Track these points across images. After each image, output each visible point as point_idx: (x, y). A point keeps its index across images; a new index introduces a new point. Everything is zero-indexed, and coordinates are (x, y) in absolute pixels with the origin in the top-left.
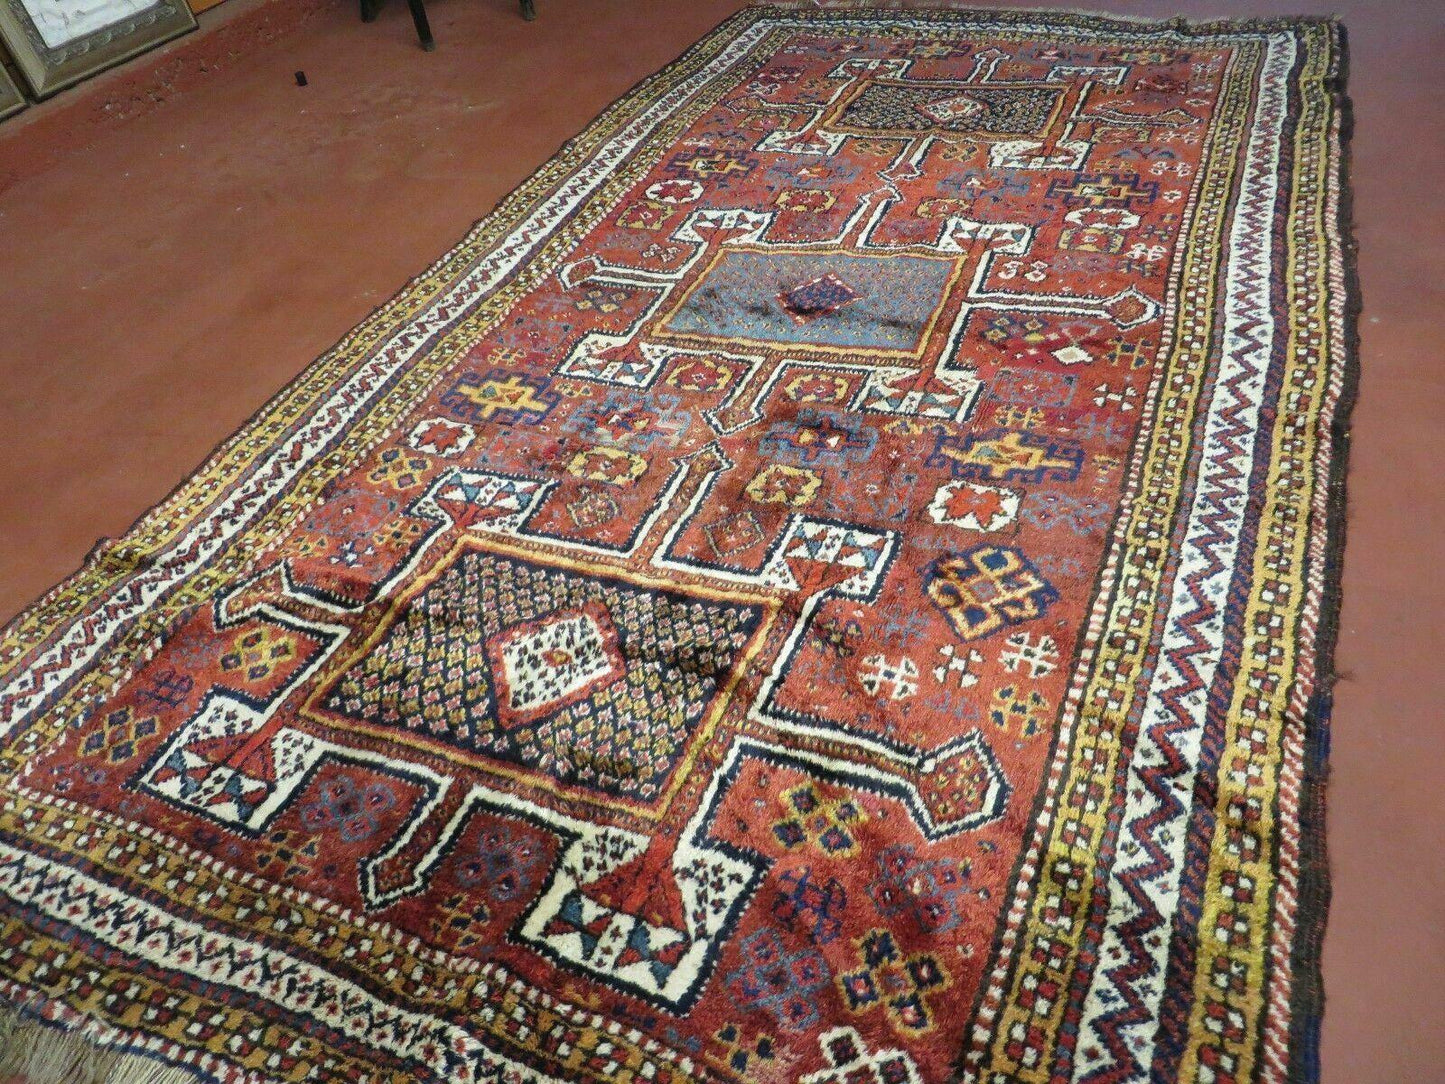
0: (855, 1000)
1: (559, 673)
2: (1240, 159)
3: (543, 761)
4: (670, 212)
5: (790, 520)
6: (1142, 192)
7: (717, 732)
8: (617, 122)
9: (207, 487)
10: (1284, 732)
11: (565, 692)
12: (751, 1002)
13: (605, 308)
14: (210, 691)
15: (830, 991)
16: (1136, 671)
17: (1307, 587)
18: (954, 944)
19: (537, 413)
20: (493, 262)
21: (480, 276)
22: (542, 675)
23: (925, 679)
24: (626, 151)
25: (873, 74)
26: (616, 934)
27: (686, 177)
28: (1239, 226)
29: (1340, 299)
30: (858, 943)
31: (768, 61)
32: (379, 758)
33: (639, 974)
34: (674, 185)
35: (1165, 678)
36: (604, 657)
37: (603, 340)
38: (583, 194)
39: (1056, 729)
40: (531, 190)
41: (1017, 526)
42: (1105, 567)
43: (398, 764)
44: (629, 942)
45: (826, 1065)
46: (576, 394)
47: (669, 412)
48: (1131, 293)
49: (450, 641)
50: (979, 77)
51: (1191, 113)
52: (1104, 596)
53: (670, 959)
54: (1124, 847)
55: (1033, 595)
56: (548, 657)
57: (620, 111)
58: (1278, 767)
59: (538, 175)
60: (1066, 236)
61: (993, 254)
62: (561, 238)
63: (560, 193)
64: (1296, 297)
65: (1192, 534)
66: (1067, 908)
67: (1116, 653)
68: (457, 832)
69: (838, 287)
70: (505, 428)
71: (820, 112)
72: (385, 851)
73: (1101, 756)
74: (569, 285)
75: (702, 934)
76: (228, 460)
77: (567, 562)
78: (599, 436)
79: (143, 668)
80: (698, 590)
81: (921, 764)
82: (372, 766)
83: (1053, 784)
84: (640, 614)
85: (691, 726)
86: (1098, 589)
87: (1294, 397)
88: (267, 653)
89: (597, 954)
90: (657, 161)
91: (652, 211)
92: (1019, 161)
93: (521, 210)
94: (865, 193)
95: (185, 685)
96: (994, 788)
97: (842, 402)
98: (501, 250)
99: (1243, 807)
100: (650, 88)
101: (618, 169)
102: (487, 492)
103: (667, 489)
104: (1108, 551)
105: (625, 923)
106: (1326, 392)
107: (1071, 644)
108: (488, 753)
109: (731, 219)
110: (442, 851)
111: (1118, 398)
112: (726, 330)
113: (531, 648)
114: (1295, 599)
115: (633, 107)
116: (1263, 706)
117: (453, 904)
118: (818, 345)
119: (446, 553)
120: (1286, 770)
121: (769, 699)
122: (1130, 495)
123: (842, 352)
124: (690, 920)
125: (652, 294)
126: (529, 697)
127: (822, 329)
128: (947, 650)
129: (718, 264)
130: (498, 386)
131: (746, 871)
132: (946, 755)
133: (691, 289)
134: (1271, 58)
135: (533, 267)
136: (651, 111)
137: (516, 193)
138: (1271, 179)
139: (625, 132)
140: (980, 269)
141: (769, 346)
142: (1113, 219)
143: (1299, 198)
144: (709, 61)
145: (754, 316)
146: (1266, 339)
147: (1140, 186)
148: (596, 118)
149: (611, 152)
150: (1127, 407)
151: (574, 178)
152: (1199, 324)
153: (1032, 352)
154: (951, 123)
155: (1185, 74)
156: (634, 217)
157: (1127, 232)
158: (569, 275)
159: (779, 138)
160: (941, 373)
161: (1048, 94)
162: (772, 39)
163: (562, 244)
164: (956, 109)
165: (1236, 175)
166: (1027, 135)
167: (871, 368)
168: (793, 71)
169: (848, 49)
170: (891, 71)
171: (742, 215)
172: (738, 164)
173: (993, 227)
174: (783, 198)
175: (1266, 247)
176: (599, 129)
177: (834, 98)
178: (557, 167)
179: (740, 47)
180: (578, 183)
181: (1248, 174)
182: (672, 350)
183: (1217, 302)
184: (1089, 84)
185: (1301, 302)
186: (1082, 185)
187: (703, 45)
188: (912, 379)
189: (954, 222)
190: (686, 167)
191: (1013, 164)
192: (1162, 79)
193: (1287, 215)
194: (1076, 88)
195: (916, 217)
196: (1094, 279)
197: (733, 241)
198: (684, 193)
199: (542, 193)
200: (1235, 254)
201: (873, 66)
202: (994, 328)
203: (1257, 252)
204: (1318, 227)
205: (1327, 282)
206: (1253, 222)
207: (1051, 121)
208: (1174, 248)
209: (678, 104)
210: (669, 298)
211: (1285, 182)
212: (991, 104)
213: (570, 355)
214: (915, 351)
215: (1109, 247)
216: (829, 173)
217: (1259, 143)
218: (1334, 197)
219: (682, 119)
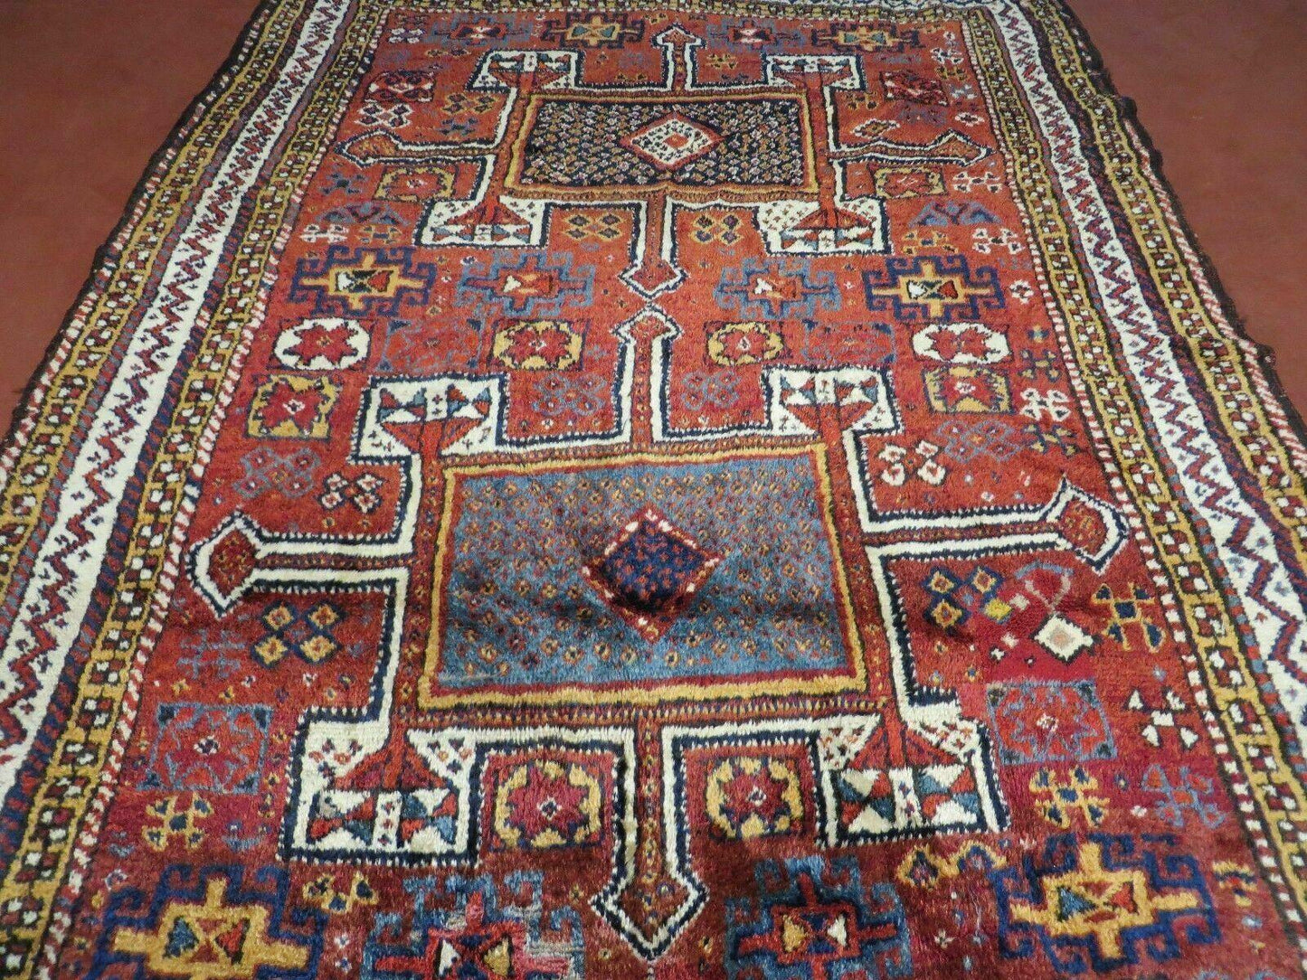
2: (1065, 214)
4: (332, 395)
8: (176, 197)
13: (308, 648)
20: (56, 561)
21: (44, 606)
24: (212, 262)
25: (536, 80)
27: (330, 313)
31: (372, 58)
34: (318, 331)
37: (341, 736)
38: (169, 366)
40: (69, 370)
46: (349, 903)
47: (534, 911)
48: (1069, 491)
50: (680, 78)
51: (975, 138)
57: (173, 172)
59: (72, 333)
60: (933, 389)
61: (857, 434)
62: (160, 477)
63: (126, 371)
64: (1257, 464)
69: (670, 540)
71: (490, 159)
74: (224, 603)
90: (270, 279)
91: (301, 395)
92: (806, 240)
93: (65, 419)
94: (622, 324)
97: (807, 827)
98: (59, 529)
101: (211, 303)
109: (437, 400)
111: (1168, 720)
112: (539, 670)
115: (193, 163)
118: (702, 683)
123: (746, 693)
125: (377, 603)
127: (691, 643)
129: (457, 509)
130: (190, 915)
133: (438, 576)
134: (1008, 35)
135: (138, 564)
136: (225, 169)
137: (45, 380)
138: (1115, 248)
139: (197, 219)
140: (853, 468)
141: (625, 695)
142: (974, 344)
143: (1165, 279)
144: (282, 64)
145: (570, 630)
146: (1270, 554)
147: (974, 278)
148: (138, 191)
149: (186, 266)
150: (1189, 738)
151: (139, 333)
152: (1180, 537)
153: (1010, 641)
154: (682, 171)
155: (929, 66)
156: (273, 416)
157: (1003, 368)
158: (212, 574)
159: (448, 214)
160: (913, 715)
161: (784, 110)
162: (362, 15)
163: (169, 494)
164: (676, 142)
165: (1075, 245)
166: (790, 187)
167: (808, 725)
168: (416, 77)
169: (480, 32)
170: (558, 74)
171: (451, 388)
172: (404, 275)
173: (830, 376)
174: (502, 344)
175: (1177, 376)
176: (150, 218)
177: (501, 131)
178: (101, 309)
179: (321, 31)
180: (153, 341)
181: (1088, 240)
182: (471, 737)
183: (1176, 491)
184: (827, 91)
185: (1265, 471)
186: (903, 280)
187: (261, 31)
188: (879, 742)
189: (775, 377)
190: (324, 289)
191: (798, 247)
192: (908, 78)
193: (1165, 311)
194: (815, 97)
195: (713, 366)
196: (1010, 469)
197: (458, 448)
198: (339, 348)
199: (92, 374)
200: (1149, 390)
201: (530, 65)
202: (937, 598)
203: (1171, 384)
204: (1212, 329)
205: (1275, 430)
206: (1138, 329)
207: (810, 161)
208: (1072, 392)
209: (265, 154)
210: (411, 602)
211: (1133, 250)
212: (718, 130)
213: (298, 788)
214: (851, 673)
215: (995, 400)
216: (551, 282)
217: (1072, 184)
218: (1199, 272)
219: (281, 186)
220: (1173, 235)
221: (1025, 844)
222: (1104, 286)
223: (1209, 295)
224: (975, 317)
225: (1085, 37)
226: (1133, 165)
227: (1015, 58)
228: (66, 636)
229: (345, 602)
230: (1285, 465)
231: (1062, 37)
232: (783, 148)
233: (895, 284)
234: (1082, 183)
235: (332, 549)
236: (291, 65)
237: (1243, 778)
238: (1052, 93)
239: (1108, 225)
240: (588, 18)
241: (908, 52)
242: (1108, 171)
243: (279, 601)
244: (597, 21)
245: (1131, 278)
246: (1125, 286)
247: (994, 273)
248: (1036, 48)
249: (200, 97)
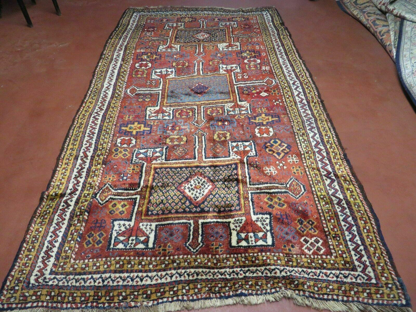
0: (303, 232)
1: (200, 190)
2: (273, 44)
3: (211, 210)
4: (146, 71)
5: (228, 143)
6: (257, 54)
7: (244, 192)
8: (113, 46)
9: (64, 170)
10: (342, 162)
11: (205, 194)
12: (285, 239)
13: (146, 100)
14: (112, 221)
15: (297, 232)
16: (313, 157)
17: (332, 134)
18: (312, 216)
19: (148, 131)
20: (105, 92)
21: (104, 96)
22: (197, 192)
23: (277, 169)
24: (122, 55)
25: (176, 27)
26: (251, 237)
27: (144, 61)
28: (281, 60)
29: (308, 74)
30: (297, 222)
31: (145, 25)
32: (171, 222)
33: (260, 243)
34: (142, 64)
35: (318, 157)
36: (208, 184)
37: (152, 108)
38: (118, 68)
39: (306, 172)
40: (100, 69)
41: (275, 134)
42: (296, 139)
43: (177, 222)
44: (255, 237)
45: (304, 245)
46: (155, 124)
47: (182, 124)
48: (268, 78)
49: (168, 191)
50: (203, 27)
51: (257, 33)
52: (299, 144)
53: (264, 238)
54: (329, 190)
55: (286, 147)
56: (196, 187)
57: (111, 43)
58: (345, 168)
59: (100, 65)
60: (247, 66)
61: (234, 73)
62: (120, 82)
63: (110, 69)
64: (300, 75)
65: (308, 128)
66: (327, 203)
67: (308, 155)
68: (202, 231)
69: (203, 86)
70: (142, 136)
71: (169, 39)
72: (189, 240)
73: (316, 175)
74: (132, 95)
75: (267, 231)
76: (64, 161)
77: (183, 165)
78: (169, 133)
79: (87, 221)
80: (218, 163)
81: (286, 186)
82: (171, 224)
83: (311, 182)
84: (210, 172)
85: (238, 192)
86: (297, 143)
87: (310, 97)
88: (120, 207)
89: (250, 243)
90: (132, 57)
91: (141, 71)
92: (226, 49)
93: (102, 76)
94: (194, 61)
95: (103, 221)
96: (302, 186)
97: (222, 114)
98: (104, 88)
99: (343, 177)
100: (115, 35)
101: (123, 60)
102: (150, 153)
103: (195, 143)
104: (295, 135)
105: (251, 234)
106: (315, 95)
107: (299, 155)
108: (196, 212)
109: (164, 71)
110: (201, 236)
111: (278, 102)
112: (183, 101)
113: (190, 187)
114: (331, 137)
115: (114, 41)
116: (337, 158)
117: (213, 245)
118: (207, 101)
119: (151, 170)
120: (346, 168)
121: (250, 182)
122: (292, 123)
123: (214, 102)
124: (263, 229)
125: (157, 95)
126: (197, 198)
127: (206, 97)
128: (277, 162)
129: (169, 84)
130: (132, 126)
131: (268, 216)
132: (290, 183)
133: (166, 91)
134: (266, 18)
135: (118, 92)
136: (121, 42)
137: (97, 71)
138: (281, 48)
139: (117, 49)
140: (233, 77)
141: (196, 103)
142: (255, 61)
143: (289, 52)
144: (128, 26)
145: (187, 96)
146: (299, 85)
147: (256, 52)
148: (105, 46)
149: (117, 56)
150: (281, 104)
151: (111, 64)
152: (285, 83)
153: (256, 95)
154: (204, 40)
155: (250, 23)
156: (137, 74)
157: (259, 64)
158: (130, 92)
159: (162, 47)
160: (239, 103)
161: (223, 30)
162: (141, 18)
163: (121, 84)
164: (203, 36)
165: (274, 48)
166: (224, 41)
167: (223, 105)
168: (154, 28)
169: (165, 20)
170: (180, 26)
171: (166, 70)
172: (156, 56)
173: (230, 66)
174: (174, 64)
175: (288, 64)
176: (109, 49)
177: (170, 35)
178: (104, 61)
179: (134, 21)
180: (114, 66)
181: (276, 47)
182: (172, 108)
183: (285, 78)
184: (230, 27)
185: (301, 76)
186: (243, 53)
187: (122, 21)
188: (234, 106)
189: (221, 66)
190: (142, 58)
191: (225, 50)
192: (246, 25)
193: (288, 56)
194: (228, 28)
195: (210, 65)
196: (259, 76)
197: (168, 77)
198: (146, 65)
199: (105, 70)
200: (283, 66)
201: (175, 25)
202: (244, 91)
203: (287, 65)
204: (296, 58)
205: (304, 71)
206: (283, 59)
207: (227, 37)
208: (271, 67)
209: (127, 40)
210: (162, 95)
211: (284, 48)
212: (210, 34)
213: (146, 114)
214: (231, 99)
215: (257, 68)
216: (182, 56)
217: (275, 39)
218: (295, 51)
219: (132, 44)
220: (291, 46)
221: (254, 115)
222: (278, 53)
223: (296, 53)
224: (255, 57)
225: (281, 17)
226: (286, 36)
227: (266, 21)
228: (108, 100)
229: (151, 95)
230: (304, 75)
231: (276, 18)
232: (222, 36)
233: (242, 54)
234: (276, 39)
235: (149, 89)
236: (129, 27)
237: (288, 108)
238: (273, 26)
239: (280, 45)
240: (185, 18)
241: (246, 21)
242: (281, 37)
243: (141, 95)
244: (187, 18)
245: (283, 52)
246: (282, 53)
247: (259, 52)
248: (271, 20)
249: (113, 31)
